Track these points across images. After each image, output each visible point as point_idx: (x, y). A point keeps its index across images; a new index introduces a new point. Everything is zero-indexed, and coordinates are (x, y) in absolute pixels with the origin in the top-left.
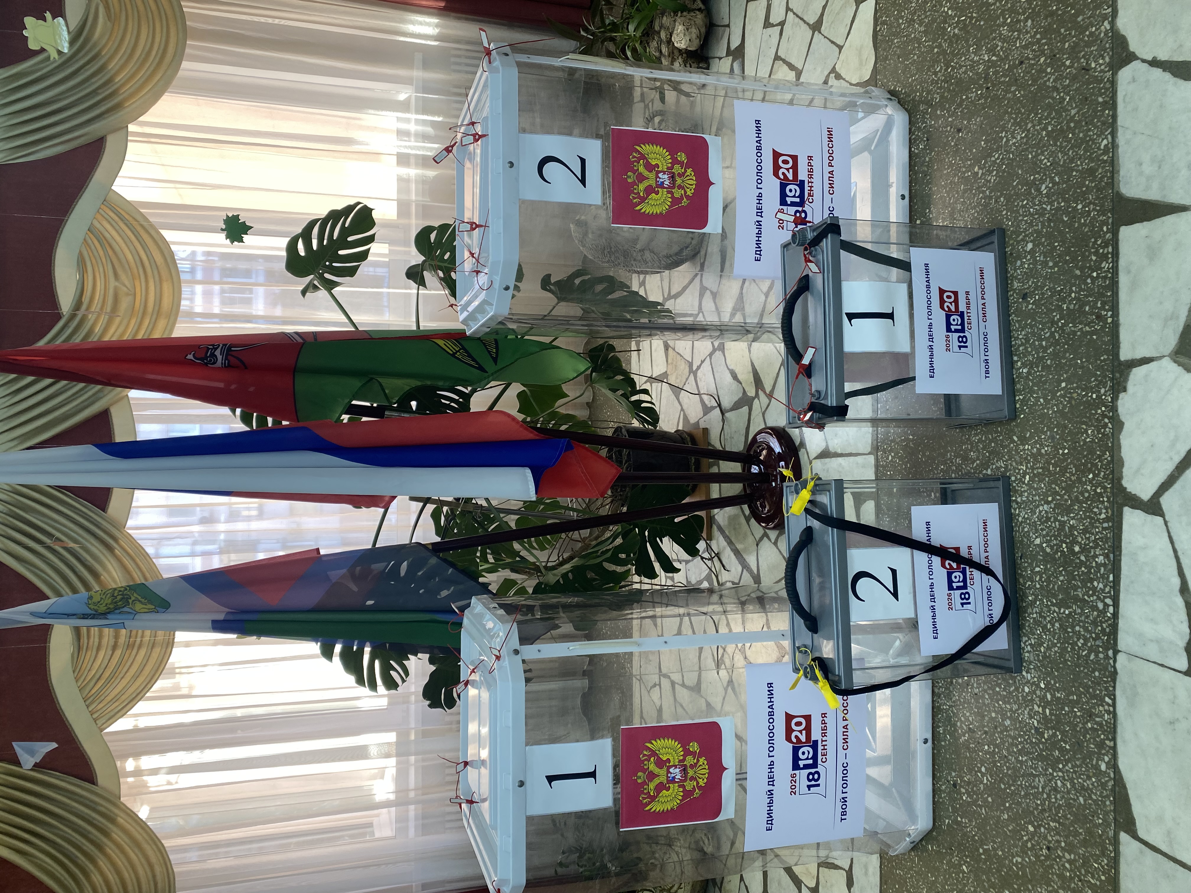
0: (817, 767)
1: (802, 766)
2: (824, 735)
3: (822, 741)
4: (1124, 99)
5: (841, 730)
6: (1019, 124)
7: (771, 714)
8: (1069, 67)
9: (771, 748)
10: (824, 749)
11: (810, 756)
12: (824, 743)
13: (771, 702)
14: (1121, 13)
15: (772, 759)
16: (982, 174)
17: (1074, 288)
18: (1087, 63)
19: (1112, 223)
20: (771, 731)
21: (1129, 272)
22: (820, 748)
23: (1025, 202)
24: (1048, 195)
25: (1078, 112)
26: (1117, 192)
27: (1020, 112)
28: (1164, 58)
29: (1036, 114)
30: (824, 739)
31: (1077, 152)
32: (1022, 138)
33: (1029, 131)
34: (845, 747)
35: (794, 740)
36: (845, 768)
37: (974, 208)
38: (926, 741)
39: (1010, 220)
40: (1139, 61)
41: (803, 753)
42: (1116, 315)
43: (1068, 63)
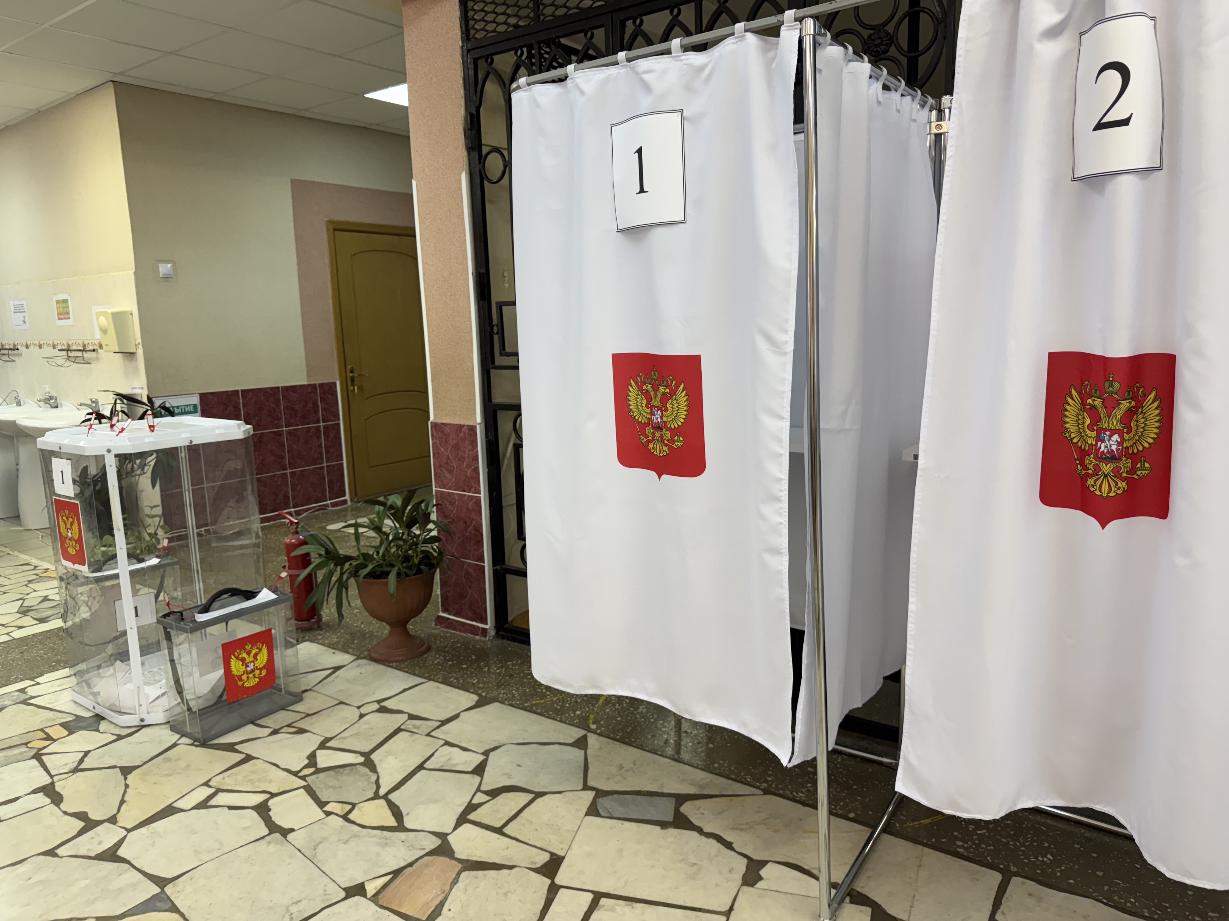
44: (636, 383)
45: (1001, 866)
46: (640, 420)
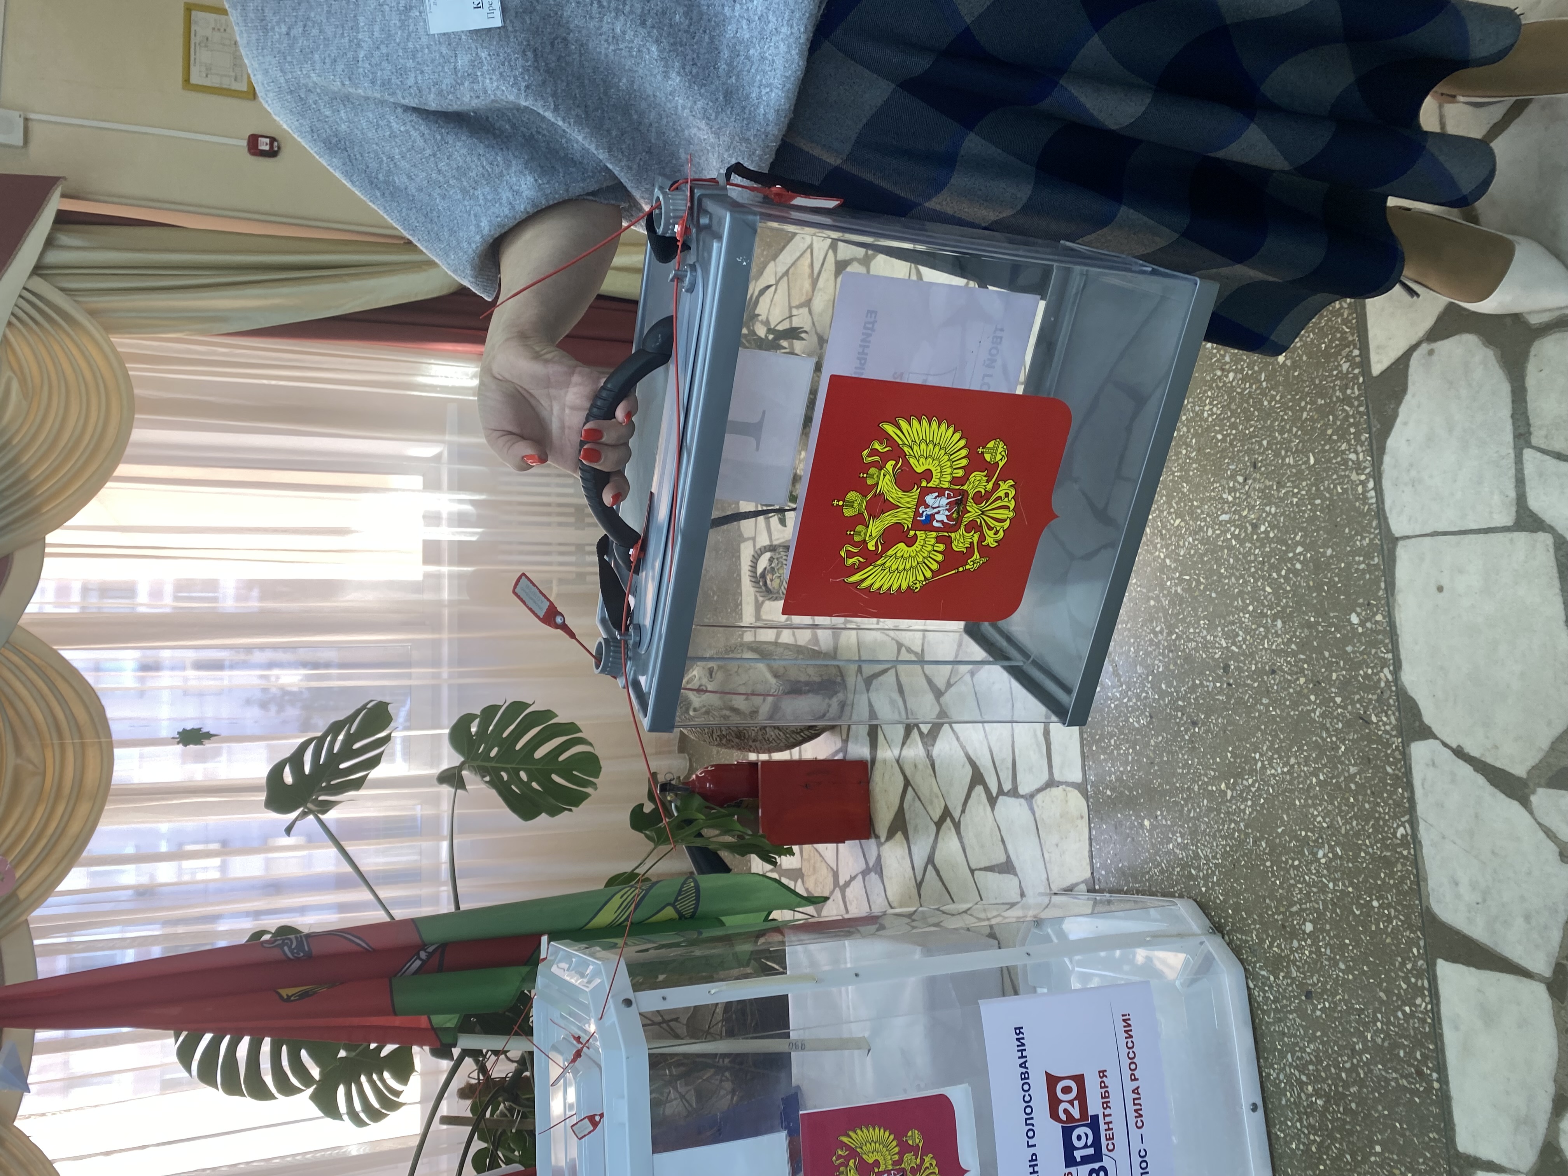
0: (1102, 1160)
1: (1079, 1159)
2: (1106, 1105)
3: (1105, 1116)
4: (1423, 785)
5: (1130, 1096)
6: (1277, 751)
7: (1025, 1076)
8: (1339, 706)
9: (1031, 1133)
10: (1109, 1129)
11: (1089, 1143)
12: (1108, 1119)
13: (1022, 1057)
14: (1405, 666)
15: (1033, 1150)
16: (1232, 796)
17: (1379, 1016)
18: (1365, 712)
19: (1425, 946)
20: (1028, 1104)
21: (1457, 1028)
22: (1103, 1127)
23: (1296, 863)
24: (1327, 866)
25: (1359, 773)
26: (1427, 907)
27: (1277, 736)
28: (1473, 754)
29: (1300, 749)
30: (1107, 1112)
31: (1363, 827)
32: (1283, 772)
33: (1292, 766)
34: (1140, 1124)
35: (1063, 1117)
36: (1143, 1157)
37: (1224, 838)
38: (1254, 1108)
39: (1277, 878)
40: (1437, 742)
41: (1079, 1138)
42: (1444, 1080)
43: (1338, 700)
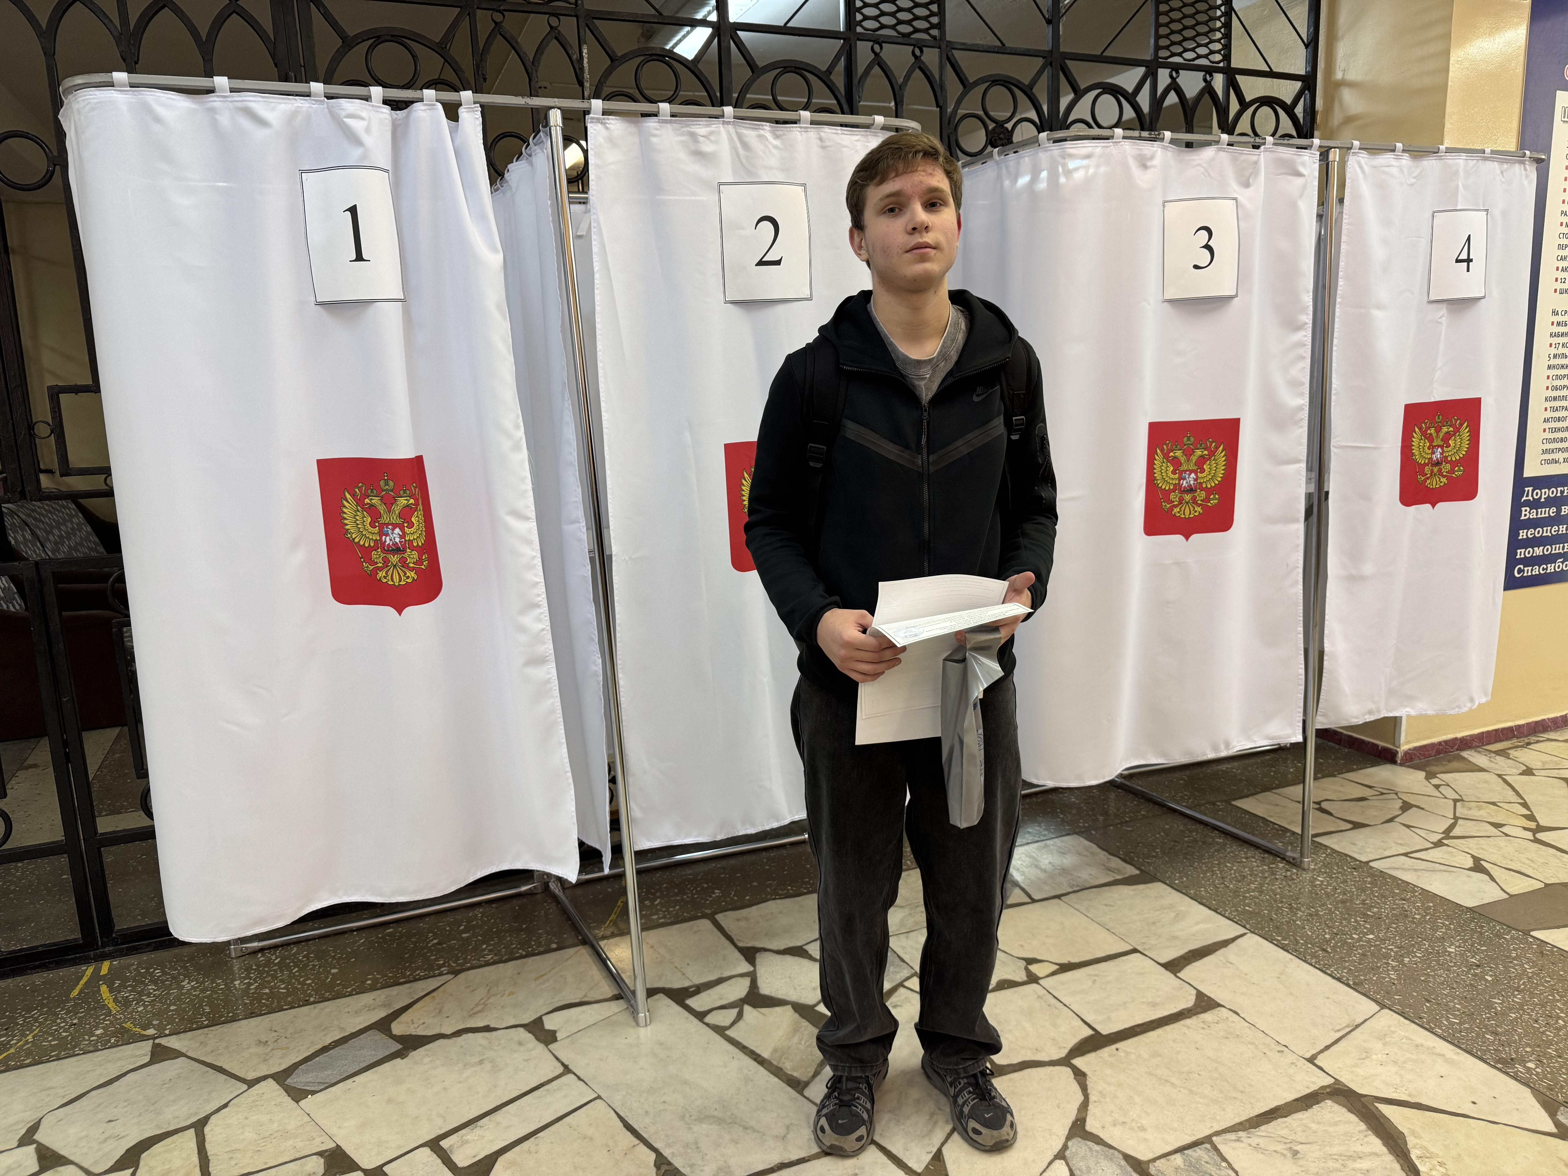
44: (353, 495)
45: (699, 914)
46: (362, 543)
